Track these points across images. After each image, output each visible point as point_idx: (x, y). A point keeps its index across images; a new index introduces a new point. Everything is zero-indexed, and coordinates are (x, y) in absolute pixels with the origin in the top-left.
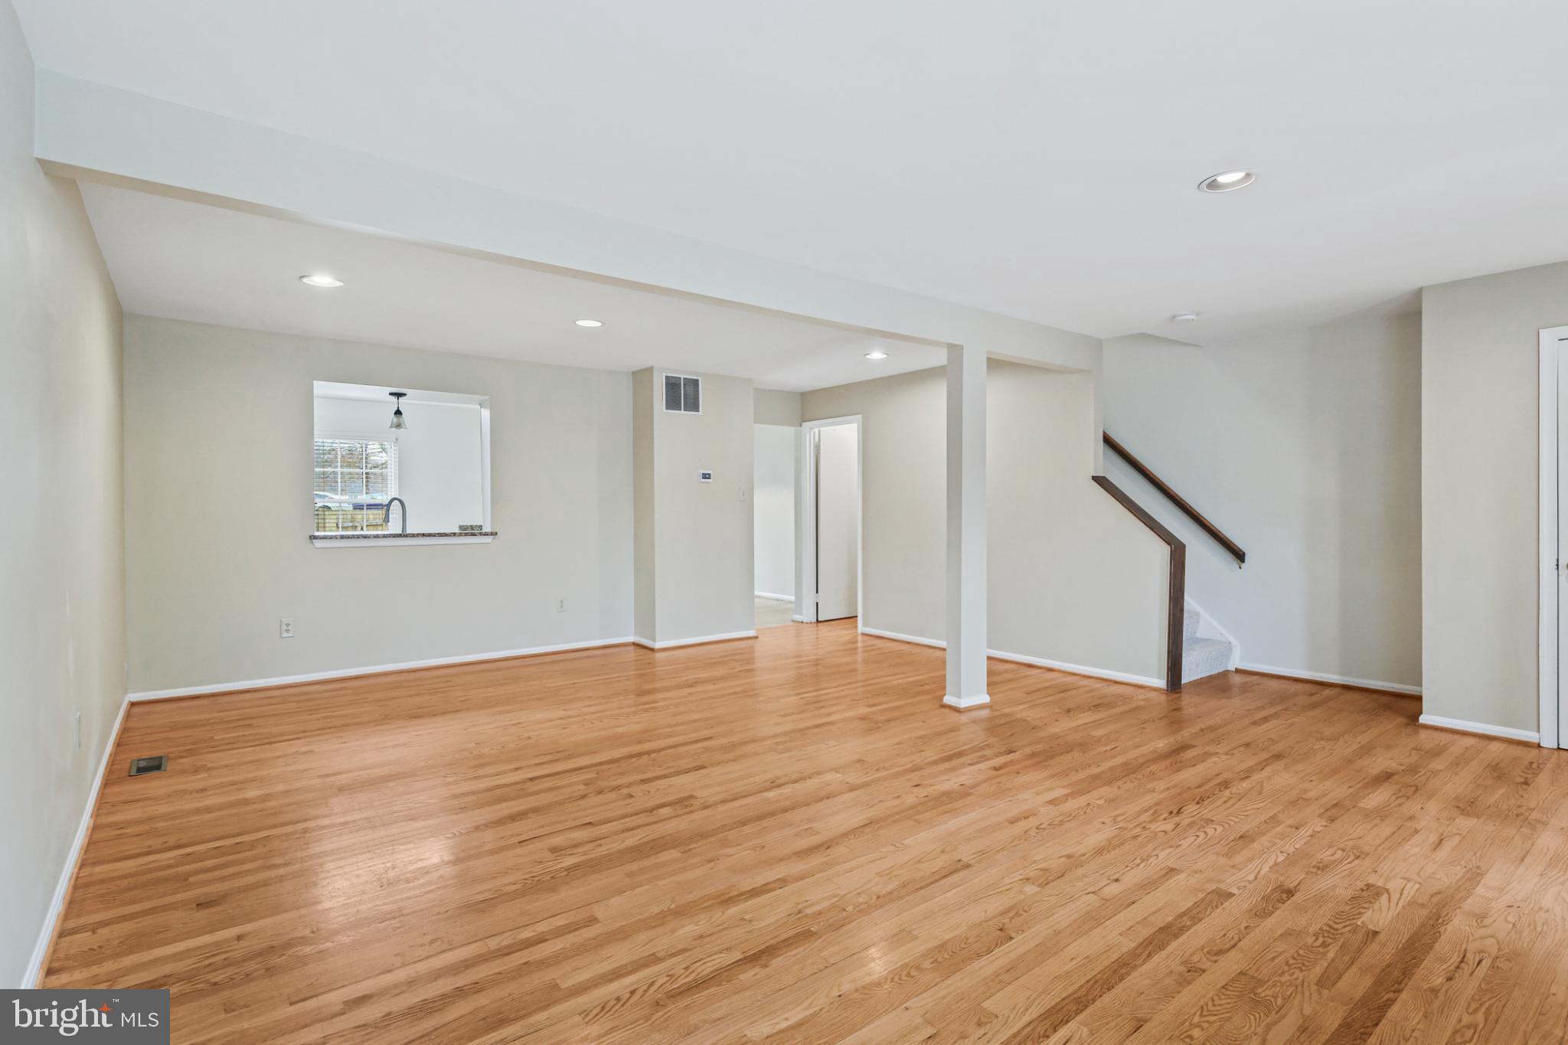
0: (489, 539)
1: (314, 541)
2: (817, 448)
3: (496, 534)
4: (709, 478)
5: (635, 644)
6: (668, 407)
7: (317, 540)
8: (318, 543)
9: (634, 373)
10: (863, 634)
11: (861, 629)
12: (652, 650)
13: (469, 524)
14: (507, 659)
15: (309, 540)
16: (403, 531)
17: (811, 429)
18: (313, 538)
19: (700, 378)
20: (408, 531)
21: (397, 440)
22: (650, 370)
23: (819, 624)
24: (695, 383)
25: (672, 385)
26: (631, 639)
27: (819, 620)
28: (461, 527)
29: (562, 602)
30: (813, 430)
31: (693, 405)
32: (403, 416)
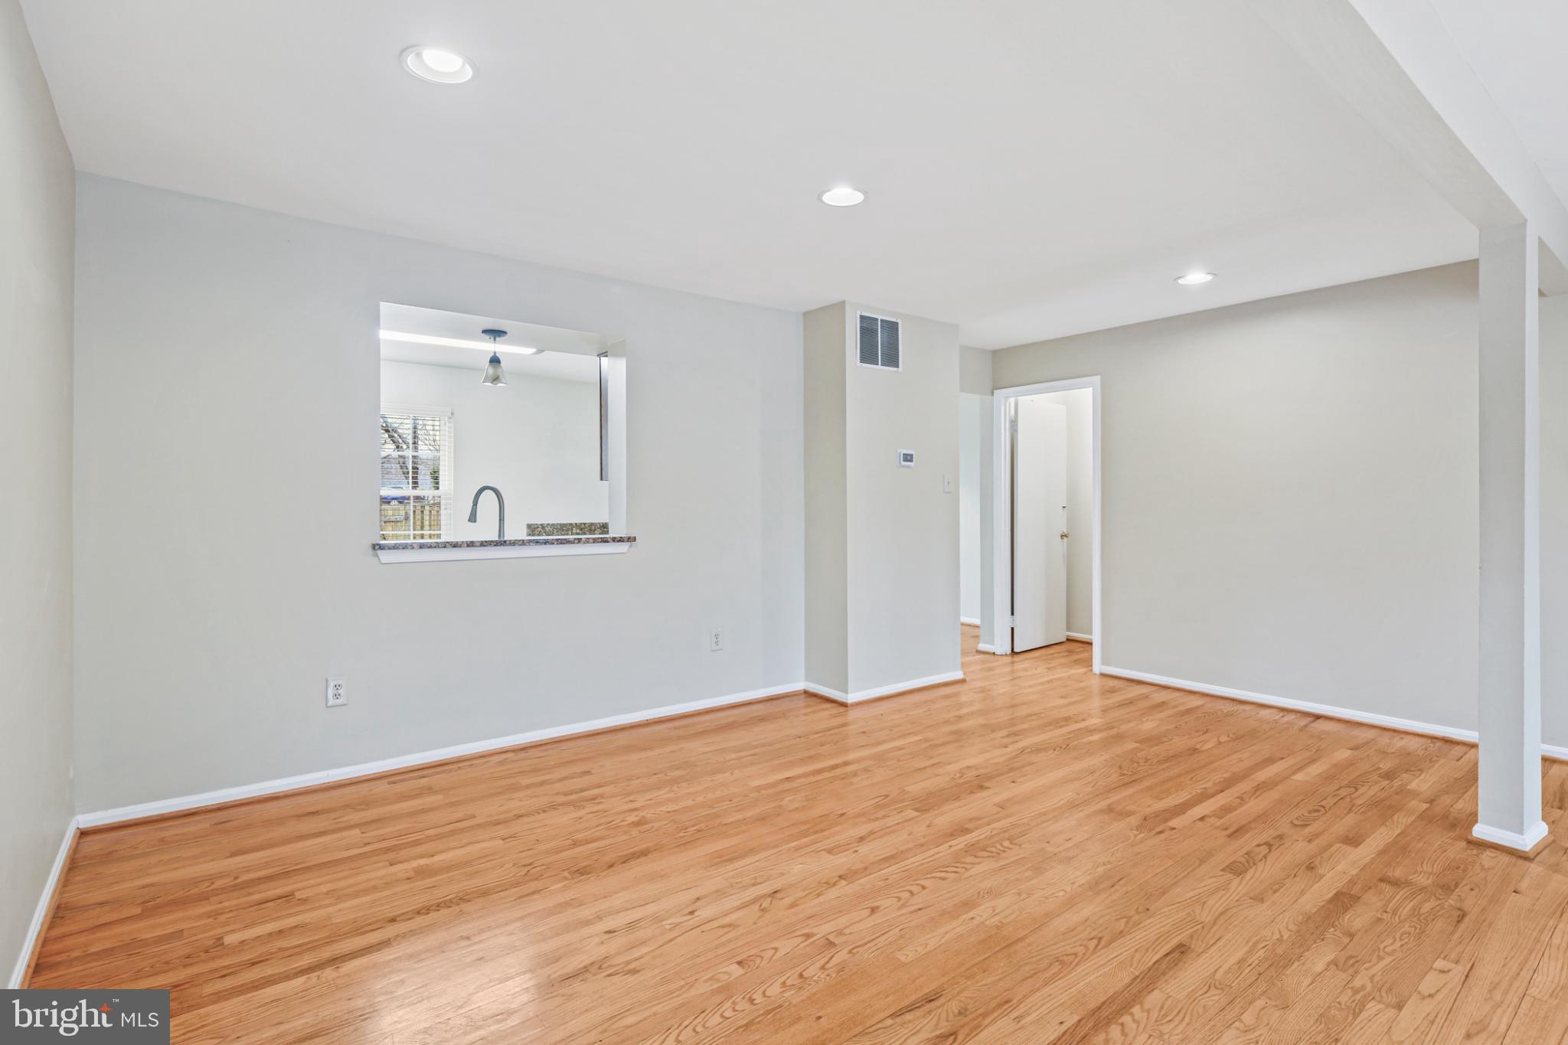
0: (623, 548)
1: (380, 552)
2: (1014, 424)
3: (635, 539)
4: (911, 461)
5: (806, 692)
6: (862, 361)
7: (383, 551)
8: (385, 556)
9: (806, 314)
10: (1103, 675)
11: (1097, 667)
12: (844, 705)
13: (539, 522)
14: (647, 724)
15: (371, 551)
16: (499, 536)
17: (1007, 398)
18: (377, 547)
19: (899, 321)
20: (508, 536)
21: (452, 414)
22: (841, 305)
23: (1017, 658)
24: (892, 328)
25: (868, 326)
26: (800, 685)
27: (1015, 650)
28: (532, 529)
29: (717, 636)
30: (1008, 401)
31: (892, 359)
32: (502, 364)
